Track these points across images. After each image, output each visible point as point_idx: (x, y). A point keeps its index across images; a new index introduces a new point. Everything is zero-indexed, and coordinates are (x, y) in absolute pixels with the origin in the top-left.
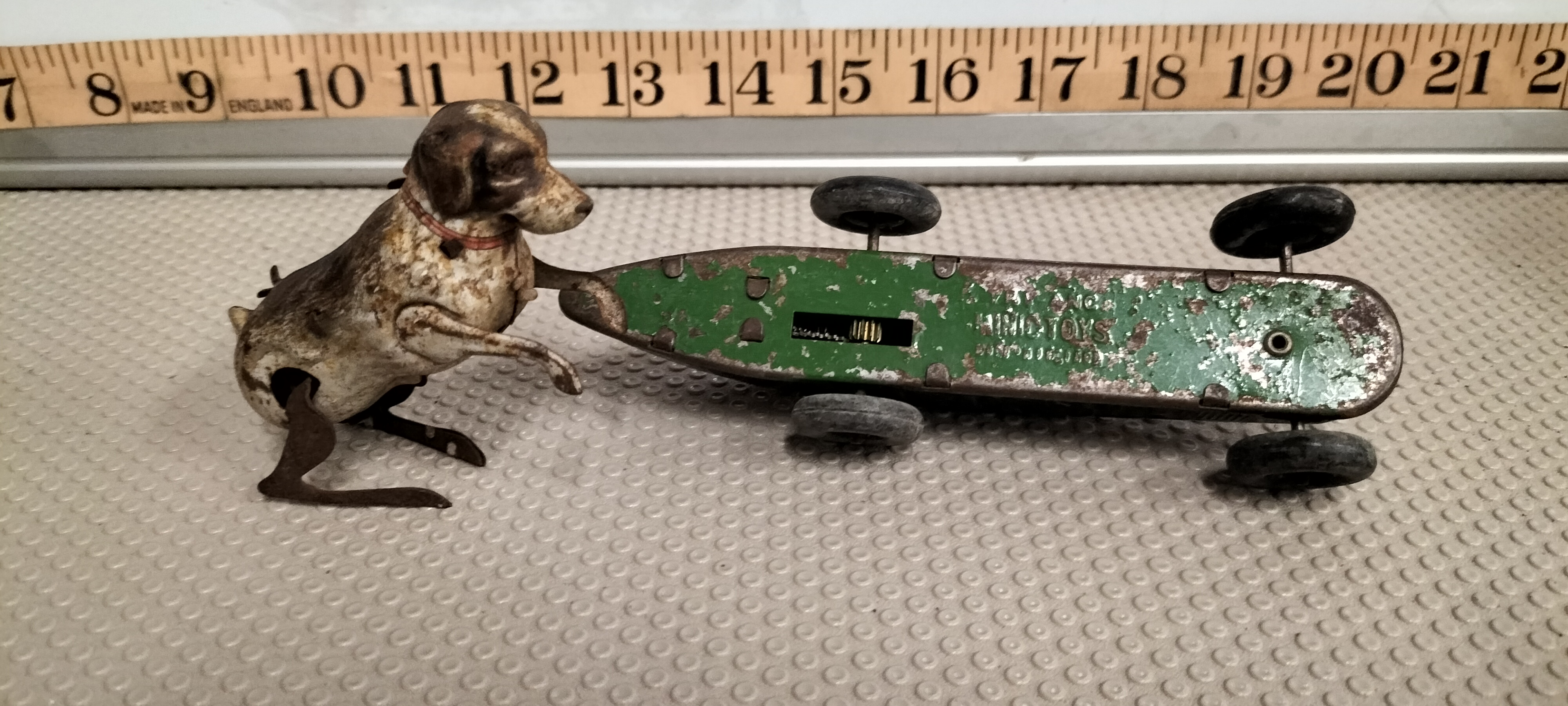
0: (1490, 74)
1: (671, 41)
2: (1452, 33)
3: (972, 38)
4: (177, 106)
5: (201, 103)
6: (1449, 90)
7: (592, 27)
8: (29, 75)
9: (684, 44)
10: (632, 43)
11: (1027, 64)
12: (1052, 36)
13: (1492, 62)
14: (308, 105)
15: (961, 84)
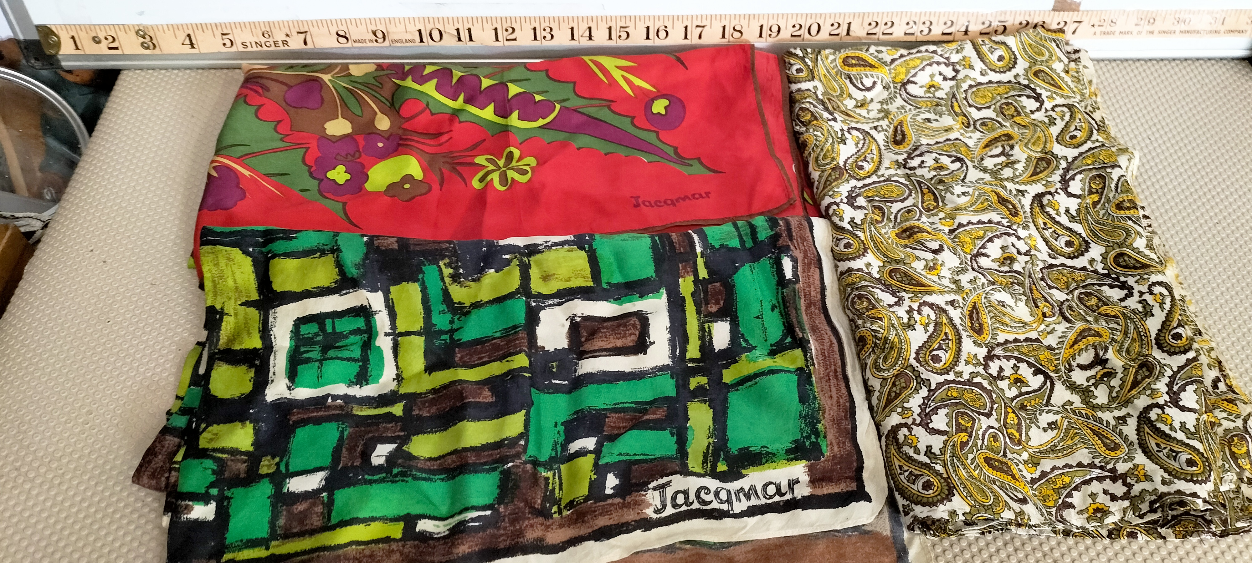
0: (851, 29)
1: (556, 20)
2: (838, 16)
3: (666, 19)
4: (371, 41)
5: (380, 40)
6: (838, 35)
7: (527, 15)
8: (314, 30)
9: (561, 20)
10: (542, 20)
11: (686, 28)
12: (695, 18)
13: (852, 25)
14: (422, 41)
15: (662, 34)
